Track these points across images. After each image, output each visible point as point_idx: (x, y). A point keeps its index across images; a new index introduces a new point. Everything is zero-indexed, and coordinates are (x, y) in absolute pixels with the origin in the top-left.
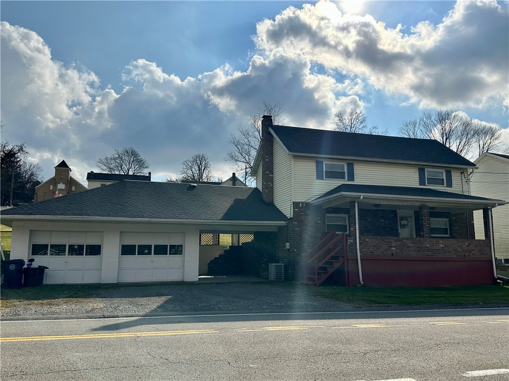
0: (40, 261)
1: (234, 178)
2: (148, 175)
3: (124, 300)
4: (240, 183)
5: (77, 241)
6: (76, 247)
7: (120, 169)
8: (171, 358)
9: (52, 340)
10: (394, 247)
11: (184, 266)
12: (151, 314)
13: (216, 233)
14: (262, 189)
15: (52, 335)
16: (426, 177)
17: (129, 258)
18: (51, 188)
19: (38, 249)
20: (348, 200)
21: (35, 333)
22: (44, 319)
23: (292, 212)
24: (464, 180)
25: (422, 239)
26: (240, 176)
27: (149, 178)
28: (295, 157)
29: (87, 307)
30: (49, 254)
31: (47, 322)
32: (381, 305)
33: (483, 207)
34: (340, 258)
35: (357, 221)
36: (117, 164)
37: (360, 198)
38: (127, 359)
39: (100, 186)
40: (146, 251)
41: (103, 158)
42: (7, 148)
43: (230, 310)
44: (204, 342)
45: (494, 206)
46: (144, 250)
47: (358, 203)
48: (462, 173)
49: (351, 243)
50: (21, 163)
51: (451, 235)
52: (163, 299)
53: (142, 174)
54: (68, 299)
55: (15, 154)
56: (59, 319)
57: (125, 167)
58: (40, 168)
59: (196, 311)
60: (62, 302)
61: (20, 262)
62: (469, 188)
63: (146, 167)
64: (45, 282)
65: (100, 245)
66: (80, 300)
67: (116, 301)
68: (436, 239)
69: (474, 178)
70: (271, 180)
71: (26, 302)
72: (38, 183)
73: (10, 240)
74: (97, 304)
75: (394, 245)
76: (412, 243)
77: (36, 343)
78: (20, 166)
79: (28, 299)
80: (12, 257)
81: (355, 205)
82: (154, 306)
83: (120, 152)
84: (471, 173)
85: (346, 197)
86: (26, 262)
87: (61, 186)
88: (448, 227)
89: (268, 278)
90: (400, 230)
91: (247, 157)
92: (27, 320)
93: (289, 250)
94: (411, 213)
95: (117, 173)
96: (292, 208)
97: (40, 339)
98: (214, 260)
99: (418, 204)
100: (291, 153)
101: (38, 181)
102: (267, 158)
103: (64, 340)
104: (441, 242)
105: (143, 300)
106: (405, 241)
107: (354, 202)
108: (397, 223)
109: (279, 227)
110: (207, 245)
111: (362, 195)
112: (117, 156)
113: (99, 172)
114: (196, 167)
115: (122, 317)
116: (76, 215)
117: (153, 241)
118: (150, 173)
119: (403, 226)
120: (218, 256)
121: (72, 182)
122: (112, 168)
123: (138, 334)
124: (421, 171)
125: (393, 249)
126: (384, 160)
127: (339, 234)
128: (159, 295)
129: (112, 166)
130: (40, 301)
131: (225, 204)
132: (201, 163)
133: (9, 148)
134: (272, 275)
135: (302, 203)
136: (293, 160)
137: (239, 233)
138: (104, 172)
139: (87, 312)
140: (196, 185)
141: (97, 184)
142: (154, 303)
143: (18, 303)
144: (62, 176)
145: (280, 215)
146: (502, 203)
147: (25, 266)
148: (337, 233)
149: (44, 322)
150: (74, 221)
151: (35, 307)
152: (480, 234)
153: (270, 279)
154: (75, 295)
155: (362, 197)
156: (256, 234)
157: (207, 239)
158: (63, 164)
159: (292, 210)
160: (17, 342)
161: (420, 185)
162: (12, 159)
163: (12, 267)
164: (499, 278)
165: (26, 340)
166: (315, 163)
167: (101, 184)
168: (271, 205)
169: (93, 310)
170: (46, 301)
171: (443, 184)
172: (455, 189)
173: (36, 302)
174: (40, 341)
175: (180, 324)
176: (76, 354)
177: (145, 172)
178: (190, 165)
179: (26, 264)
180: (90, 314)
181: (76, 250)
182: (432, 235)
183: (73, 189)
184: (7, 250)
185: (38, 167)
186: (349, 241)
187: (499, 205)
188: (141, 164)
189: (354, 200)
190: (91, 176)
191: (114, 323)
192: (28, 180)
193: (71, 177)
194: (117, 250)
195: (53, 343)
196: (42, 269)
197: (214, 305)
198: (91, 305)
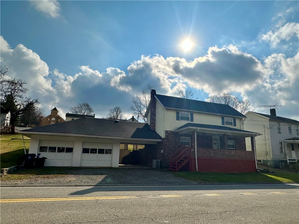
0: (43, 155)
1: (133, 119)
2: (93, 115)
3: (85, 176)
4: (136, 120)
5: (62, 145)
6: (61, 148)
7: (81, 112)
8: (120, 215)
9: (52, 201)
10: (212, 153)
11: (112, 160)
12: (99, 185)
13: (126, 144)
14: (150, 124)
15: (51, 198)
16: (225, 121)
17: (86, 155)
18: (49, 120)
19: (42, 149)
20: (192, 130)
21: (42, 195)
22: (45, 186)
23: (165, 135)
24: (241, 123)
25: (224, 150)
26: (136, 117)
27: (94, 117)
28: (167, 109)
29: (67, 180)
30: (48, 151)
31: (47, 188)
32: (210, 182)
33: (251, 136)
34: (187, 158)
35: (196, 141)
36: (79, 110)
37: (197, 130)
38: (95, 215)
39: (71, 120)
40: (94, 152)
41: (73, 107)
42: (30, 100)
43: (138, 184)
44: (134, 205)
45: (256, 136)
46: (93, 151)
47: (196, 132)
48: (240, 120)
49: (192, 151)
50: (35, 108)
51: (235, 148)
52: (104, 176)
53: (90, 115)
54: (57, 175)
55: (33, 103)
56: (53, 186)
57: (83, 111)
58: (44, 110)
59: (122, 184)
60: (54, 177)
61: (33, 155)
62: (243, 127)
63: (93, 112)
64: (45, 165)
65: (73, 148)
66: (63, 175)
67: (81, 176)
68: (230, 150)
69: (245, 122)
70: (155, 120)
71: (36, 176)
72: (42, 117)
73: (29, 144)
74: (71, 178)
75: (212, 152)
76: (220, 152)
77: (43, 203)
78: (35, 109)
79: (37, 174)
80: (30, 152)
81: (195, 133)
82: (100, 180)
83: (81, 104)
84: (244, 120)
85: (191, 129)
86: (37, 155)
87: (53, 119)
88: (234, 145)
89: (152, 167)
90: (213, 146)
91: (139, 109)
92: (37, 187)
93: (163, 153)
94: (218, 138)
95: (79, 114)
96: (165, 133)
97: (45, 200)
98: (125, 157)
99: (223, 133)
100: (165, 107)
101: (42, 116)
102: (153, 109)
103: (58, 201)
104: (233, 151)
105: (94, 177)
106: (217, 150)
107: (195, 132)
108: (212, 142)
109: (158, 143)
110: (122, 149)
111: (199, 128)
112: (80, 106)
113: (71, 113)
114: (115, 113)
115: (85, 186)
116: (62, 133)
117: (98, 147)
118: (94, 115)
119: (215, 144)
120: (127, 155)
121: (59, 117)
122: (77, 112)
123: (97, 198)
124: (223, 118)
125: (212, 154)
126: (207, 113)
127: (187, 147)
128: (102, 174)
129: (77, 111)
130: (43, 176)
131: (133, 130)
132: (118, 110)
133: (31, 100)
134: (154, 166)
135: (170, 131)
136: (166, 111)
137: (137, 144)
138: (74, 113)
139: (67, 183)
140: (119, 121)
141: (70, 119)
142: (99, 178)
143: (32, 177)
144: (54, 114)
145: (158, 137)
146: (259, 135)
147: (36, 157)
148: (186, 146)
149: (45, 188)
150: (61, 136)
151: (41, 179)
152: (249, 148)
153: (153, 167)
154: (60, 173)
155: (198, 129)
156: (146, 145)
157: (122, 146)
158: (55, 109)
159: (165, 134)
160: (33, 202)
161: (222, 125)
162: (32, 106)
163: (29, 158)
164: (258, 169)
165: (38, 201)
166: (176, 113)
167: (72, 119)
168: (154, 132)
169: (70, 181)
170: (46, 176)
171: (232, 125)
172: (237, 127)
173: (41, 176)
174: (45, 202)
175: (116, 192)
176: (67, 212)
177: (92, 114)
178: (113, 111)
179: (36, 156)
180: (69, 184)
181: (61, 150)
182: (228, 148)
183: (59, 120)
184: (27, 148)
185: (43, 110)
186: (192, 150)
187: (258, 135)
188: (90, 110)
189: (194, 130)
190: (68, 115)
191: (82, 190)
192: (38, 115)
193: (58, 115)
194: (81, 150)
195: (53, 203)
196: (44, 159)
197: (129, 181)
198: (69, 178)
